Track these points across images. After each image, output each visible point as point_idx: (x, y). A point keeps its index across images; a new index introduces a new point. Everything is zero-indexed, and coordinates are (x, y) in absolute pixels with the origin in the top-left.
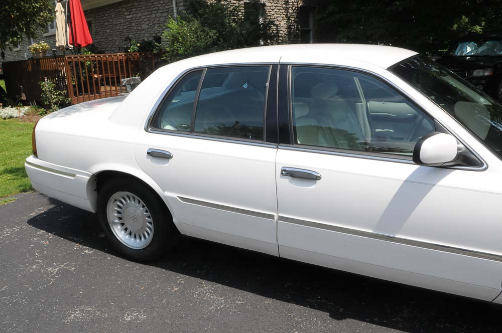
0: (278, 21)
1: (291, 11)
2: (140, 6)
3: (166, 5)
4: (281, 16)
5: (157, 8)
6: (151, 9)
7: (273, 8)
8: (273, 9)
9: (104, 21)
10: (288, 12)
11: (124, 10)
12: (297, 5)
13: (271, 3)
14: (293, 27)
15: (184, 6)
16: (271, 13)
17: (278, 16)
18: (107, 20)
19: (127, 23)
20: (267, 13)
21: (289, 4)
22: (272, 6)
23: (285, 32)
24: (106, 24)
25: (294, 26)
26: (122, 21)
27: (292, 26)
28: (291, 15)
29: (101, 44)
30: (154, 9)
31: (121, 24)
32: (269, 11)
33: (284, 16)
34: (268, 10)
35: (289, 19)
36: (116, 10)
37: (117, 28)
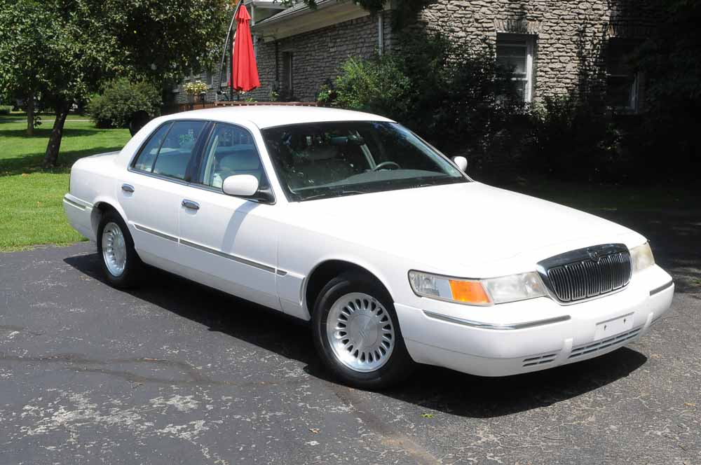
0: (560, 62)
1: (588, 47)
2: (346, 36)
3: (372, 36)
4: (568, 54)
5: (363, 40)
6: (356, 42)
7: (553, 41)
8: (551, 44)
9: (306, 54)
10: (583, 48)
11: (328, 40)
12: (604, 35)
13: (550, 34)
14: (592, 73)
15: (391, 39)
16: (548, 49)
17: (561, 54)
18: (310, 53)
19: (330, 59)
20: (540, 49)
21: (586, 36)
22: (552, 39)
23: (573, 81)
24: (308, 58)
25: (595, 71)
26: (325, 55)
27: (590, 70)
28: (589, 53)
29: (300, 87)
30: (360, 41)
31: (323, 59)
32: (544, 47)
33: (575, 55)
34: (541, 46)
35: (583, 59)
36: (321, 40)
37: (320, 64)
